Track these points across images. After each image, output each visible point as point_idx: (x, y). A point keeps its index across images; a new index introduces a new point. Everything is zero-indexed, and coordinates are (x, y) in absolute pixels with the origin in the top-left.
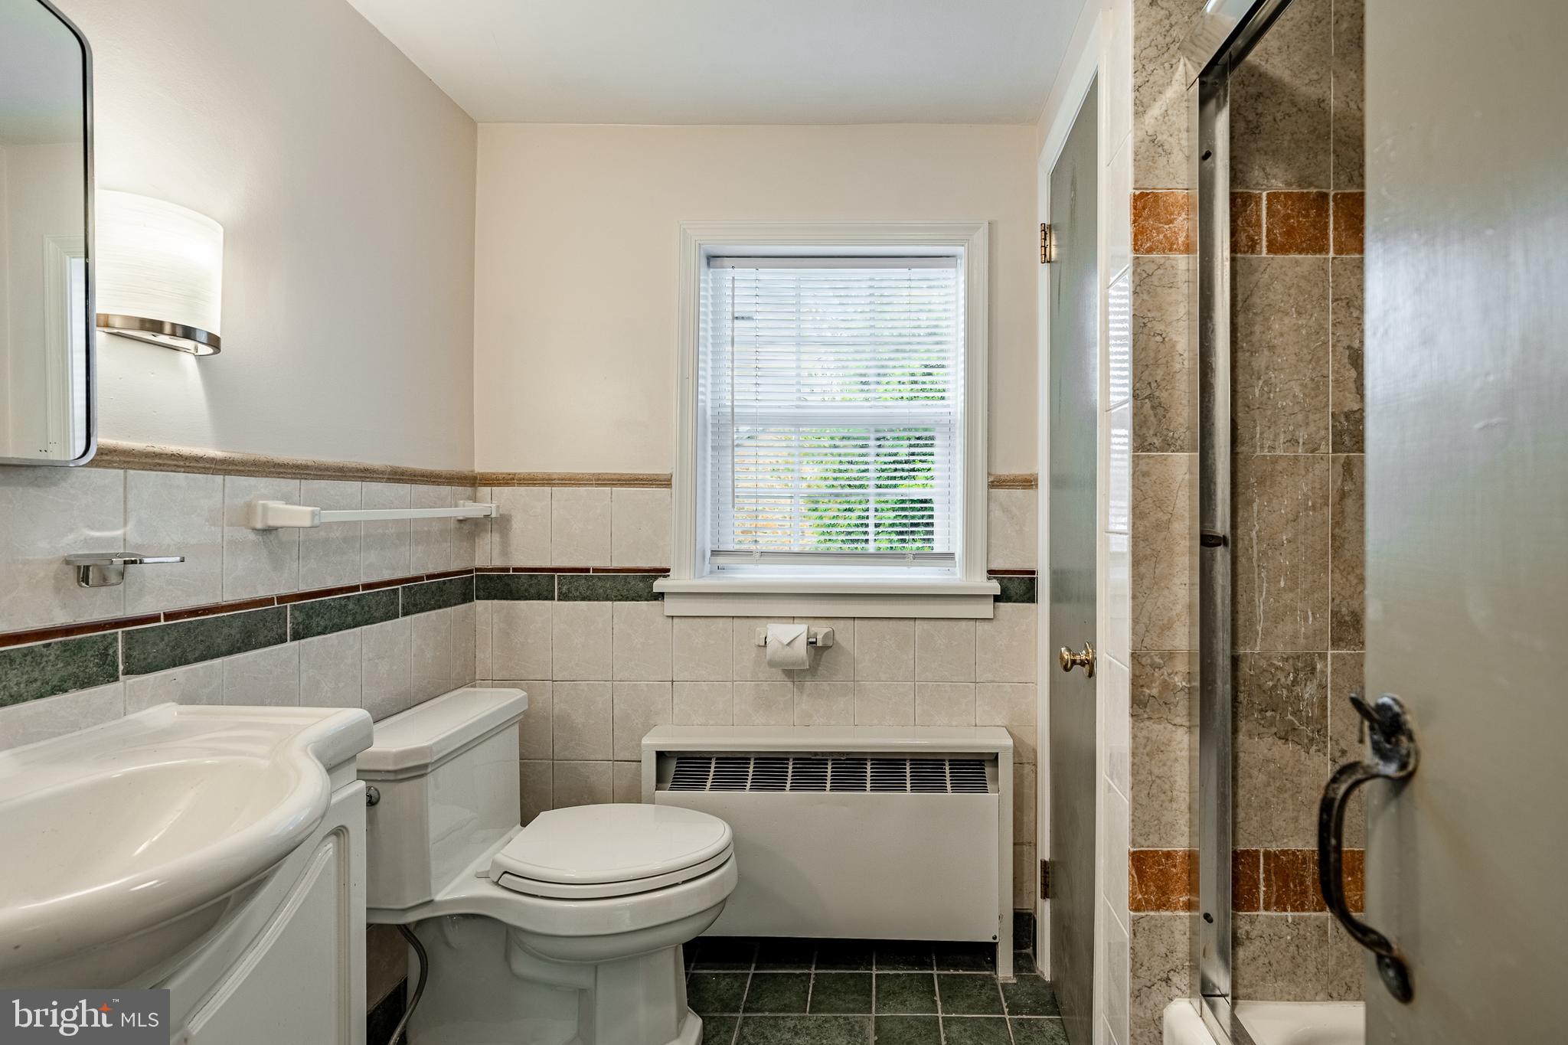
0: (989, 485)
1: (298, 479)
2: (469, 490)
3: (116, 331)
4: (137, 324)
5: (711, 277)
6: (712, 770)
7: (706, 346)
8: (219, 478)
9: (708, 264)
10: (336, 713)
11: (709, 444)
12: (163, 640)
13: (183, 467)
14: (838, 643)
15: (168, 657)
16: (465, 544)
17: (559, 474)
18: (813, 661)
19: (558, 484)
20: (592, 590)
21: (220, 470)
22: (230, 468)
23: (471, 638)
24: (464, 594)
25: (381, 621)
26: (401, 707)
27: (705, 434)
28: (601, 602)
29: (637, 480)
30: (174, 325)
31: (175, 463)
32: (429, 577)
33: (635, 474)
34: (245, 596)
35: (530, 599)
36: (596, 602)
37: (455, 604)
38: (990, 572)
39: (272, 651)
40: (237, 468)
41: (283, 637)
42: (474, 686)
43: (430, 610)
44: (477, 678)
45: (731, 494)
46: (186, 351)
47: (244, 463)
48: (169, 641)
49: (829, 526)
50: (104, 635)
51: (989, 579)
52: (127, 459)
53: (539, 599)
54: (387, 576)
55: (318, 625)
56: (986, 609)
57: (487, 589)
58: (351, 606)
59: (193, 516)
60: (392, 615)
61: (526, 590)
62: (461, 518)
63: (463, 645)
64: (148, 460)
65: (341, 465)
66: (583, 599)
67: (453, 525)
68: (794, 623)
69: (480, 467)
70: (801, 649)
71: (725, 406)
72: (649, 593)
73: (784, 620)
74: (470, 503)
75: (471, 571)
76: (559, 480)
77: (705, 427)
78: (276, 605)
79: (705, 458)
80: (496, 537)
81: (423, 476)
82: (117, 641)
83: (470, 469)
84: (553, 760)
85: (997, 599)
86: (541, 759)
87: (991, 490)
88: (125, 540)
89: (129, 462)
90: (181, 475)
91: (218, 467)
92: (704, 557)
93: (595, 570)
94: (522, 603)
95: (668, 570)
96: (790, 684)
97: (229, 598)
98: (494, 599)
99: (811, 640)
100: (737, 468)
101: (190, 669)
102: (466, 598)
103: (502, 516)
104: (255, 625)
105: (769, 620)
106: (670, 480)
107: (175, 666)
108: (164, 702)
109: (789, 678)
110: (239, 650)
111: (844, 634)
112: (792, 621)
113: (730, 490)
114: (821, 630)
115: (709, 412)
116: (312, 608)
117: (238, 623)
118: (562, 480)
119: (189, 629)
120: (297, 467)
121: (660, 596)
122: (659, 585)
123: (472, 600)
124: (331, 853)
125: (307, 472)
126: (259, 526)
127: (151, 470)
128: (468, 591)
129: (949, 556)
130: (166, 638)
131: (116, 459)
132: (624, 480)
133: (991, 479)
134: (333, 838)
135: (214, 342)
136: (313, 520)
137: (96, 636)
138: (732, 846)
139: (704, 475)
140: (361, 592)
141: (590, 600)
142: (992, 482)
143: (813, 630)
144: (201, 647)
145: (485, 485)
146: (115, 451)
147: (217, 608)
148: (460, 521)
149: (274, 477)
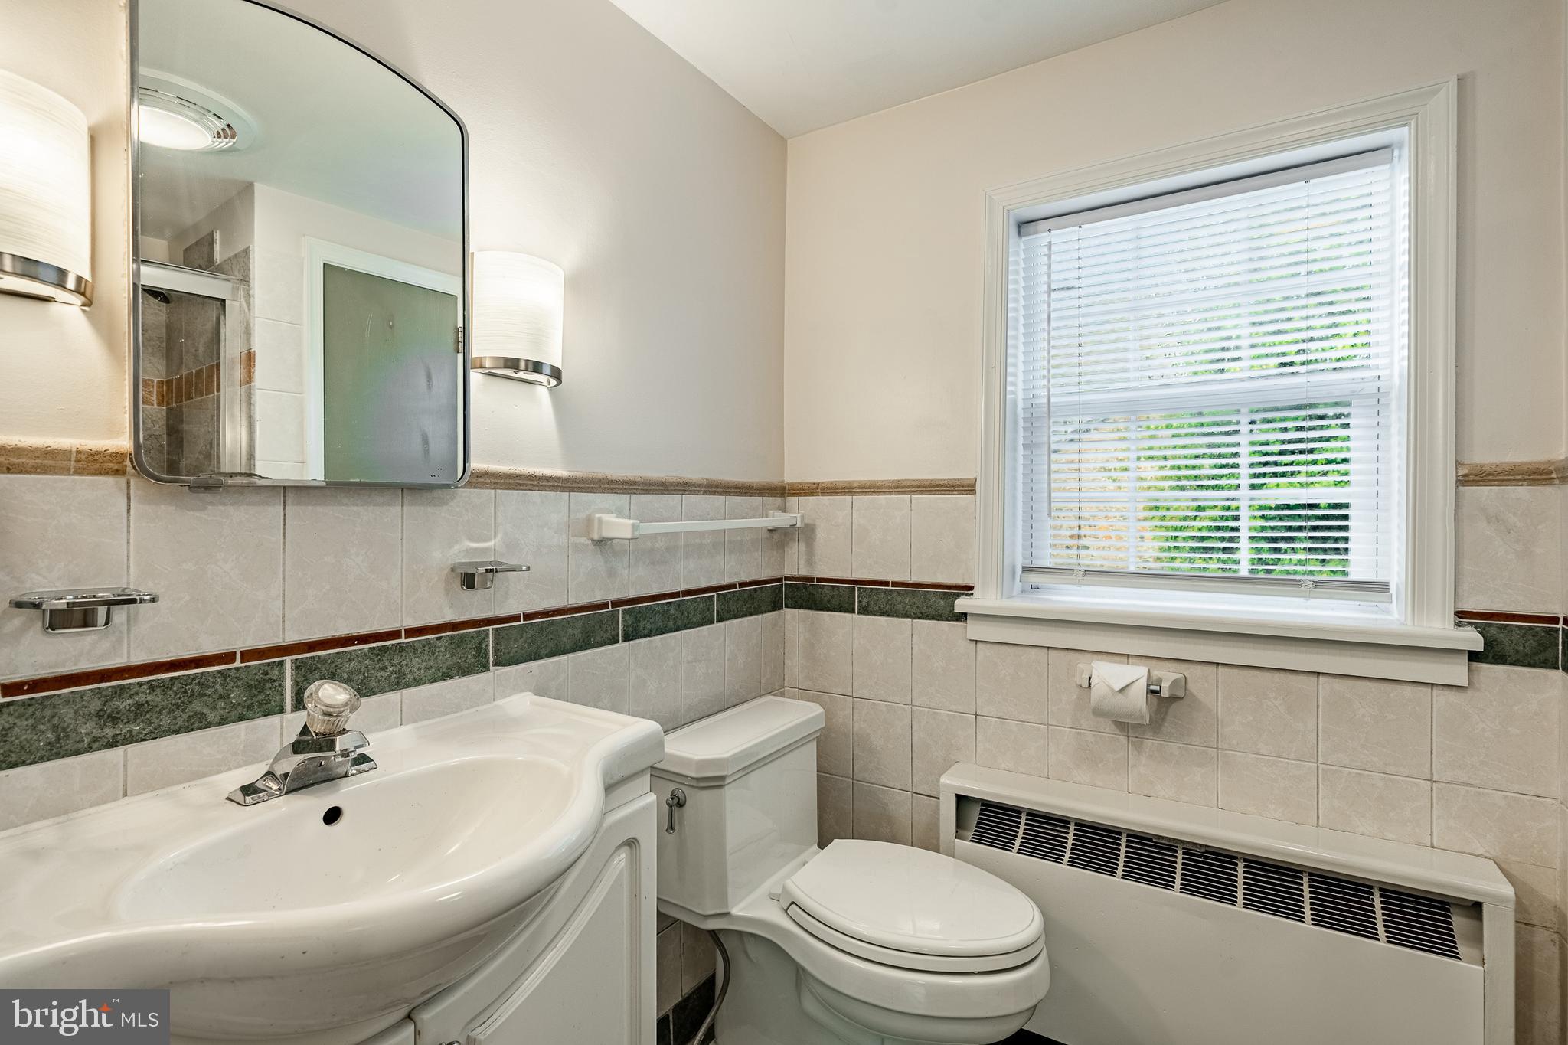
0: (1457, 481)
1: (629, 493)
2: (779, 500)
3: (487, 371)
4: (502, 364)
5: (1022, 247)
6: (1022, 826)
7: (1016, 329)
8: (565, 495)
9: (1020, 234)
10: (637, 722)
11: (1021, 441)
12: (522, 637)
13: (537, 486)
14: (1191, 694)
15: (526, 652)
16: (775, 553)
17: (859, 482)
18: (1156, 714)
19: (858, 492)
20: (890, 605)
21: (566, 487)
22: (573, 485)
23: (780, 645)
24: (774, 602)
25: (699, 626)
26: (716, 709)
27: (1015, 431)
28: (900, 619)
29: (937, 486)
30: (527, 361)
31: (532, 482)
32: (742, 585)
33: (936, 480)
34: (586, 600)
35: (832, 611)
36: (895, 619)
37: (765, 612)
38: (1460, 614)
39: (607, 650)
40: (579, 485)
41: (616, 638)
42: (782, 695)
43: (742, 617)
44: (786, 685)
45: (1046, 500)
46: (540, 384)
47: (583, 481)
48: (527, 639)
49: (1175, 529)
50: (479, 631)
51: (1458, 625)
52: (496, 481)
53: (840, 611)
54: (704, 584)
55: (644, 628)
56: (1457, 672)
57: (795, 598)
58: (672, 611)
59: (545, 529)
60: (706, 621)
61: (829, 601)
62: (770, 528)
63: (773, 651)
64: (511, 481)
65: (664, 480)
66: (883, 614)
67: (764, 534)
68: (1128, 663)
69: (790, 477)
70: (1138, 696)
71: (1040, 396)
72: (950, 612)
73: (1117, 658)
74: (779, 513)
75: (780, 580)
76: (859, 488)
77: (1016, 423)
78: (611, 609)
79: (1015, 459)
80: (802, 546)
81: (735, 488)
82: (489, 638)
83: (781, 480)
84: (853, 779)
85: (1473, 656)
86: (842, 776)
87: (1461, 488)
88: (495, 550)
89: (497, 483)
90: (536, 494)
91: (564, 485)
92: (1014, 573)
93: (895, 584)
94: (825, 614)
95: (972, 588)
96: (1123, 739)
97: (573, 602)
98: (800, 608)
99: (1152, 688)
100: (1054, 467)
101: (543, 664)
102: (776, 606)
103: (807, 525)
104: (594, 626)
105: (1095, 656)
106: (974, 485)
107: (531, 660)
108: (523, 691)
109: (1121, 731)
110: (581, 649)
111: (1200, 682)
112: (1125, 659)
113: (1046, 495)
114: (1168, 676)
115: (1020, 405)
116: (640, 612)
117: (579, 624)
118: (862, 488)
119: (542, 628)
120: (627, 482)
121: (962, 617)
122: (961, 604)
123: (781, 608)
124: (623, 864)
125: (635, 487)
126: (596, 537)
127: (514, 489)
128: (777, 599)
129: (1382, 587)
130: (524, 635)
131: (488, 480)
132: (924, 487)
133: (1463, 471)
134: (626, 848)
135: (556, 374)
136: (633, 531)
137: (473, 632)
138: (1043, 938)
139: (1014, 478)
140: (681, 599)
141: (888, 616)
142: (1464, 476)
143: (1156, 674)
144: (551, 645)
145: (793, 495)
146: (487, 474)
147: (564, 610)
148: (770, 531)
149: (609, 493)
